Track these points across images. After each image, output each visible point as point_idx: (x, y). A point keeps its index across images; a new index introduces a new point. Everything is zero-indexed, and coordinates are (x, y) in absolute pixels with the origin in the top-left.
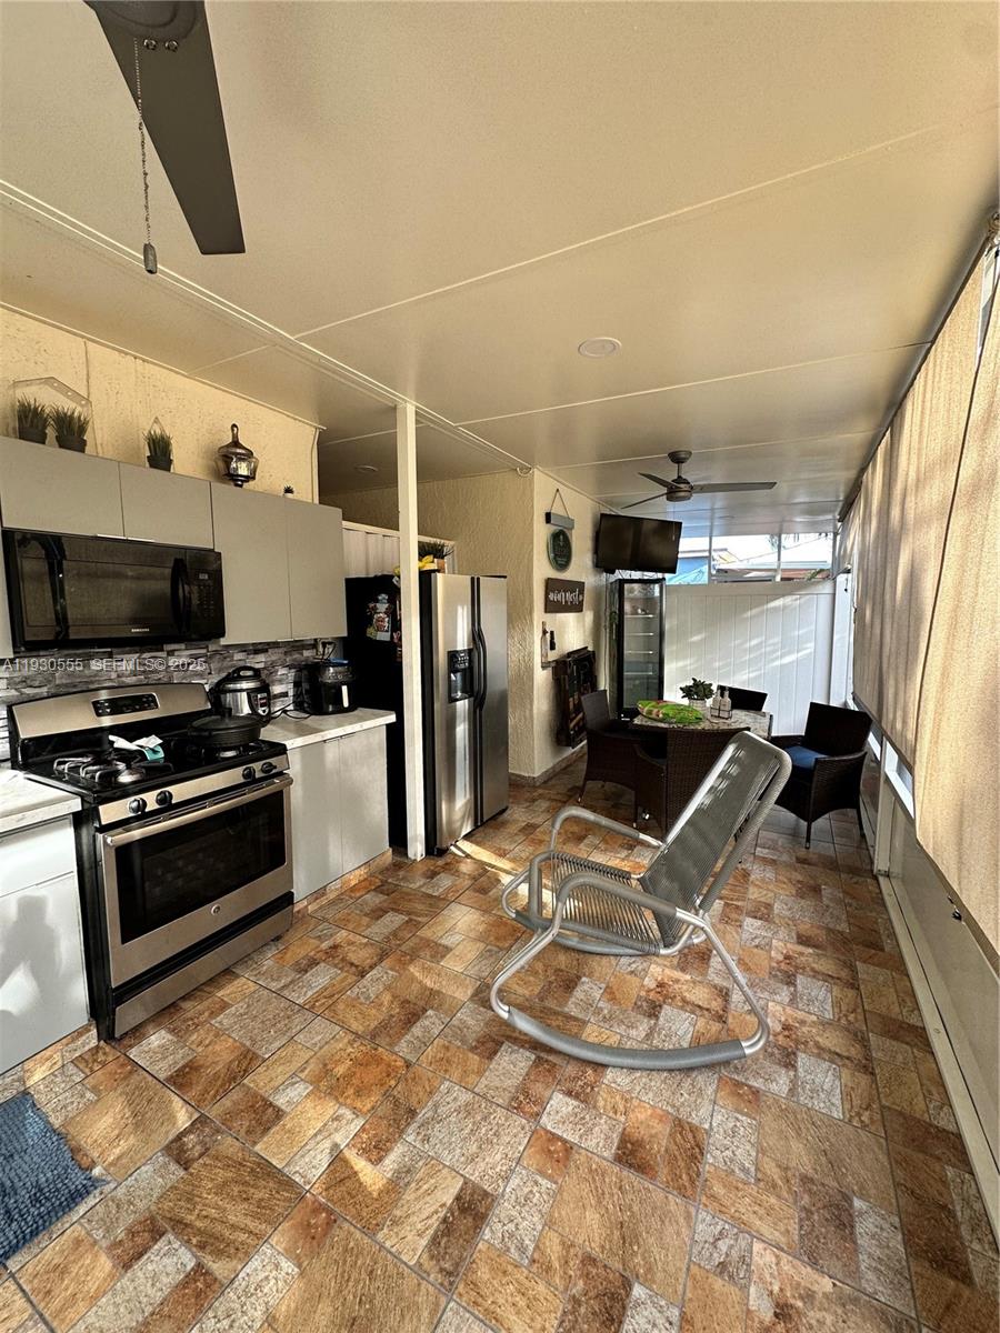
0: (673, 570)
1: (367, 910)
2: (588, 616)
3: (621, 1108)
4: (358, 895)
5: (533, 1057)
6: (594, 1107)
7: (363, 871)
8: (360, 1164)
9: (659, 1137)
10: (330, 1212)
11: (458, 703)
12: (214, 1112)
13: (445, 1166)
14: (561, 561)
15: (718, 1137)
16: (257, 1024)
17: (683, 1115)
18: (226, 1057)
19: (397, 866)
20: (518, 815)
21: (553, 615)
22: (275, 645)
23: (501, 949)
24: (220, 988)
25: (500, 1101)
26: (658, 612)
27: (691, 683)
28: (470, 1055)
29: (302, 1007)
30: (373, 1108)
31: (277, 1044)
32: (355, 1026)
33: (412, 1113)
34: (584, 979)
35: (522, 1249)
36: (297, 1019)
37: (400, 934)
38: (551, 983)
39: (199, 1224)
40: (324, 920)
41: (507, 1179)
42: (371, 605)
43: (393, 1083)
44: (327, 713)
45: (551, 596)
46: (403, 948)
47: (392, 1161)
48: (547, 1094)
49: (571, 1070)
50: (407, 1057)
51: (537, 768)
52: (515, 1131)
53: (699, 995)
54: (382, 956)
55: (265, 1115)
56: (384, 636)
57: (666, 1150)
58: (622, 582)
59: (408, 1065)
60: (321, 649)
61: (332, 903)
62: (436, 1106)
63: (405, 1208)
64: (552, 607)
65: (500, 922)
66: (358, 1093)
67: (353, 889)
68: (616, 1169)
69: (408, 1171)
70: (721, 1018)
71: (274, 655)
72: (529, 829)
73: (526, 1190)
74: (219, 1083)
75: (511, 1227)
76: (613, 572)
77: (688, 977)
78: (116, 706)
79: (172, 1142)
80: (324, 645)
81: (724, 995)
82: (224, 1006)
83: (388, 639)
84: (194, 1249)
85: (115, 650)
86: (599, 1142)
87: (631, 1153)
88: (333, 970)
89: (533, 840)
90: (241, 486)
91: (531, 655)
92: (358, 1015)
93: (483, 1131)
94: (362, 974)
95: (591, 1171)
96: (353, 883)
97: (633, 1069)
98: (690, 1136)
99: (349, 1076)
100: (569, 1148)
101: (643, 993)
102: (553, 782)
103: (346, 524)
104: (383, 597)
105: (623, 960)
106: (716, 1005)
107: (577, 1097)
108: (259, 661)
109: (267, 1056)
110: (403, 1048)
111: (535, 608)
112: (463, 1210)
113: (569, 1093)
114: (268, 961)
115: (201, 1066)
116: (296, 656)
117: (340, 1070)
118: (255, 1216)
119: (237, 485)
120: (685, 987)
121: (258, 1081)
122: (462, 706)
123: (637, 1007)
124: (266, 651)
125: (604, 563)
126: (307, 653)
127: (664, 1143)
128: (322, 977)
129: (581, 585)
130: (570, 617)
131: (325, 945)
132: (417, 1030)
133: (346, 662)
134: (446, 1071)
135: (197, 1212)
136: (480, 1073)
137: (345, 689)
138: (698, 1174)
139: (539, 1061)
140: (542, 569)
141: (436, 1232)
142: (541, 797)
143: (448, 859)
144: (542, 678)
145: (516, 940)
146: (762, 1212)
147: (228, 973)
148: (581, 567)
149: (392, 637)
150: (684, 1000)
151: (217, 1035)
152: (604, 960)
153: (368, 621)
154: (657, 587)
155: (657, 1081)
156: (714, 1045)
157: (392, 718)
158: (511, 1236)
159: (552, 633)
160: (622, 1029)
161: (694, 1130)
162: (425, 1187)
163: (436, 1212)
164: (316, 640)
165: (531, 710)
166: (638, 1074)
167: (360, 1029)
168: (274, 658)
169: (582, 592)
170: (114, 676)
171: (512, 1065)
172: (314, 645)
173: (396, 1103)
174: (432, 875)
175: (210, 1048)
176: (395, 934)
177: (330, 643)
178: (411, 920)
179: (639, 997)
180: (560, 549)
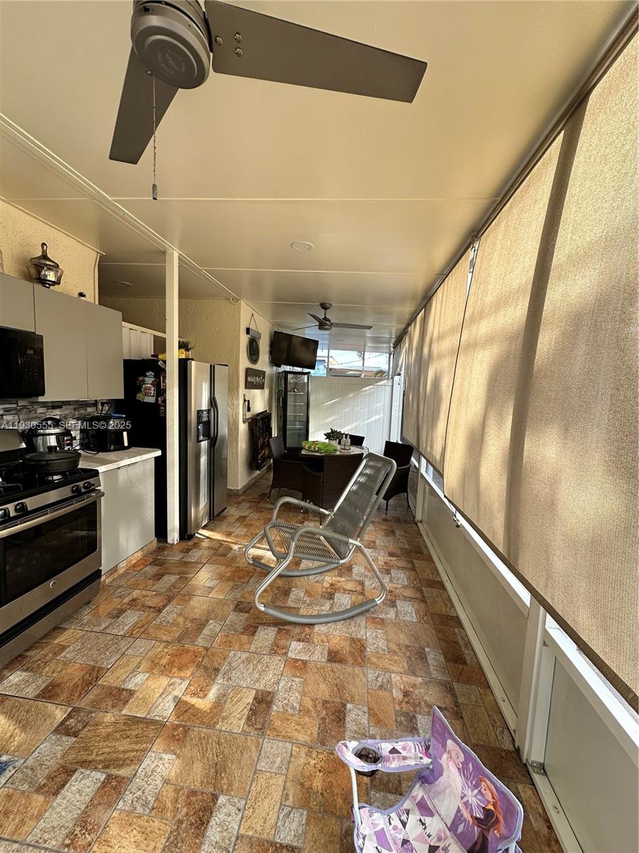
0: (313, 368)
1: (149, 576)
2: (267, 391)
3: (326, 640)
4: (139, 568)
5: (276, 629)
6: (313, 643)
7: (140, 554)
8: (194, 701)
9: (345, 647)
10: (184, 727)
11: (202, 443)
12: (83, 703)
13: (243, 688)
14: (254, 357)
15: (370, 640)
16: (94, 651)
17: (354, 636)
18: (80, 674)
19: (160, 550)
20: (233, 512)
21: (249, 390)
23: (243, 583)
24: (55, 638)
25: (265, 652)
26: (306, 391)
27: (330, 431)
28: (242, 636)
29: (124, 636)
30: (192, 674)
31: (113, 660)
32: (165, 638)
33: (217, 670)
34: (293, 589)
35: (293, 708)
36: (123, 643)
37: (177, 586)
38: (276, 594)
39: (99, 758)
40: (120, 587)
41: (278, 683)
42: (141, 379)
43: (200, 659)
44: (110, 451)
45: (249, 379)
46: (182, 592)
47: (213, 693)
48: (288, 643)
49: (297, 630)
50: (205, 645)
51: (240, 483)
52: (277, 663)
53: (350, 586)
54: (169, 600)
55: (120, 696)
56: (151, 400)
57: (350, 651)
58: (286, 373)
59: (207, 649)
60: (100, 407)
61: (121, 576)
62: (230, 664)
63: (228, 711)
64: (249, 386)
65: (239, 569)
66: (180, 669)
67: (134, 566)
68: (329, 665)
69: (224, 695)
70: (362, 593)
71: (66, 410)
72: (242, 519)
73: (289, 685)
74: (80, 688)
75: (286, 701)
76: (280, 366)
77: (344, 579)
79: (58, 727)
81: (362, 584)
82: (63, 648)
83: (154, 402)
84: (102, 770)
86: (318, 656)
87: (334, 657)
88: (138, 613)
89: (246, 525)
90: (49, 288)
91: (237, 414)
92: (165, 632)
93: (260, 667)
94: (160, 611)
95: (318, 668)
96: (133, 562)
97: (327, 623)
98: (358, 643)
99: (171, 664)
100: (305, 663)
101: (324, 590)
102: (248, 492)
103: (125, 324)
104: (150, 373)
105: (311, 577)
106: (359, 589)
107: (303, 641)
108: (57, 413)
109: (109, 667)
110: (200, 641)
111: (240, 386)
112: (259, 703)
113: (299, 640)
114: (86, 615)
115: (62, 683)
116: (82, 411)
117: (164, 661)
118: (136, 743)
119: (46, 287)
120: (343, 584)
121: (109, 680)
122: (204, 444)
123: (323, 597)
124: (60, 407)
125: (275, 361)
126: (90, 410)
127: (348, 648)
128: (131, 618)
129: (264, 373)
130: (257, 392)
131: (126, 600)
132: (206, 631)
133: (124, 416)
134: (230, 647)
135: (95, 753)
136: (250, 643)
137: (125, 434)
138: (365, 657)
139: (280, 631)
140: (244, 363)
141: (248, 715)
142: (244, 500)
143: (195, 541)
144: (243, 428)
145: (251, 577)
146: (393, 663)
147: (58, 629)
148: (264, 363)
149: (157, 400)
150: (344, 589)
151: (65, 664)
152: (302, 578)
153: (138, 389)
154: (306, 377)
155: (339, 625)
156: (361, 605)
157: (159, 453)
158: (287, 705)
159: (249, 401)
160: (318, 608)
161: (359, 640)
162: (236, 699)
163: (245, 707)
164: (96, 401)
165: (237, 448)
166: (330, 625)
167: (170, 639)
168: (66, 412)
169: (264, 377)
171: (266, 635)
172: (95, 404)
173: (206, 668)
174: (188, 551)
175: (63, 672)
176: (174, 586)
177: (106, 403)
178: (181, 577)
179: (323, 592)
180: (253, 352)
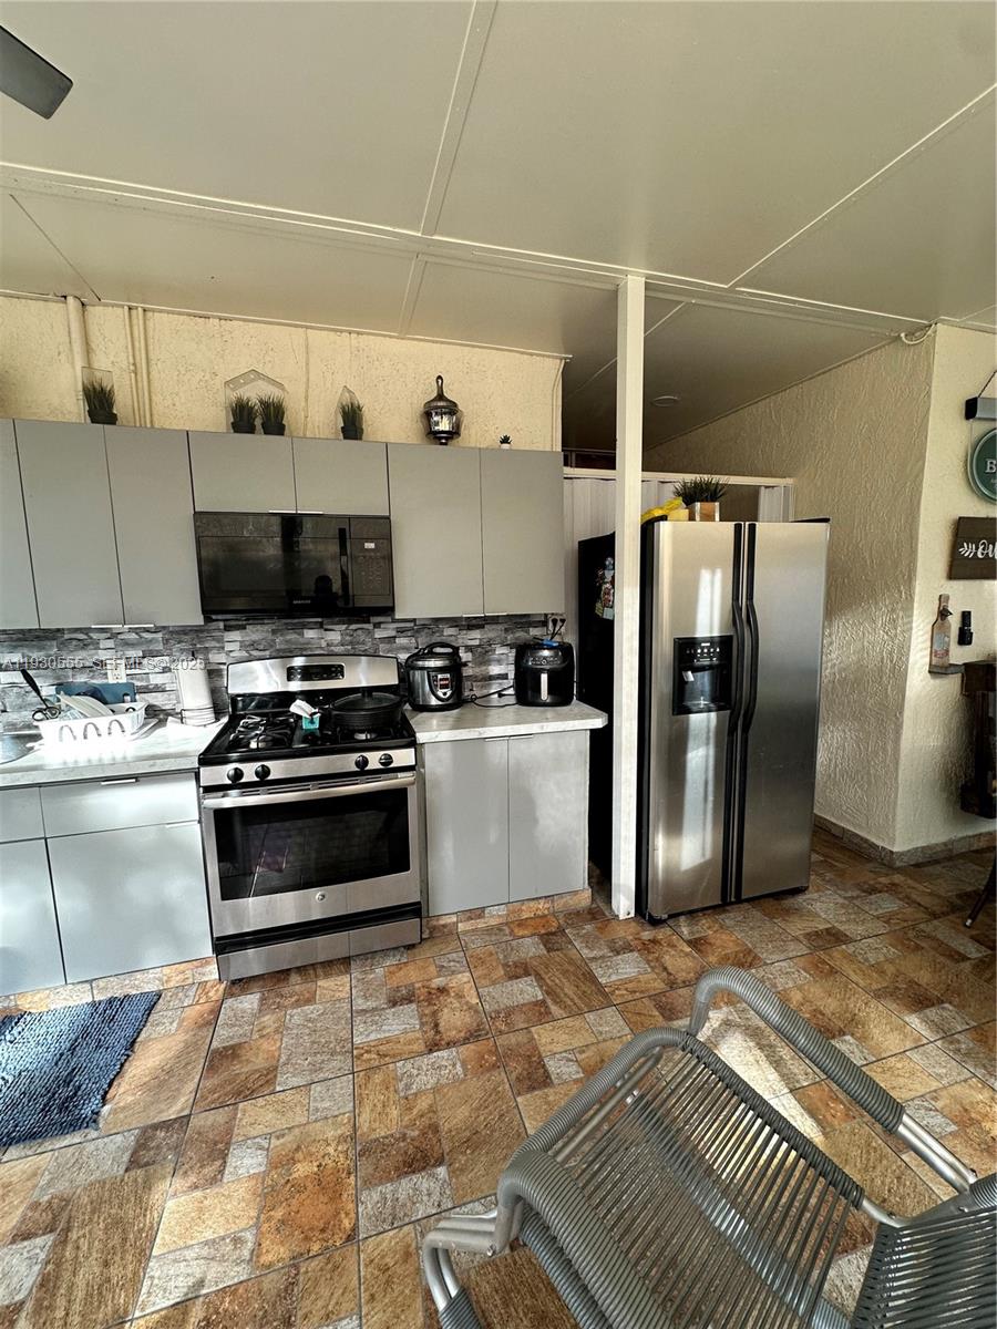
1: (512, 959)
4: (520, 933)
7: (542, 905)
11: (693, 717)
12: (198, 1120)
16: (308, 1042)
18: (259, 1063)
19: (592, 916)
21: (975, 583)
22: (494, 620)
24: (326, 976)
29: (352, 1049)
30: (269, 1266)
31: (296, 1081)
32: (365, 1120)
36: (336, 1062)
37: (514, 1017)
40: (464, 948)
43: (316, 1248)
45: (964, 550)
46: (501, 1040)
50: (361, 1222)
51: (900, 838)
54: (471, 1037)
55: (210, 1164)
59: (351, 1237)
61: (489, 931)
64: (969, 570)
66: (282, 1223)
67: (520, 924)
71: (491, 632)
74: (228, 1089)
78: (308, 673)
79: (153, 1126)
80: (555, 622)
82: (310, 1000)
84: (39, 1279)
85: (326, 621)
88: (415, 1021)
90: (446, 444)
91: (904, 650)
92: (379, 1105)
94: (433, 1047)
99: (299, 1188)
103: (569, 471)
109: (279, 1088)
111: (920, 572)
114: (384, 967)
115: (239, 1057)
117: (301, 1170)
119: (442, 444)
121: (248, 1114)
122: (704, 721)
124: (481, 627)
128: (398, 1023)
131: (438, 982)
135: (82, 1233)
137: (544, 677)
151: (278, 1029)
159: (966, 615)
164: (546, 615)
165: (897, 740)
168: (491, 635)
170: (324, 644)
172: (541, 621)
173: (290, 1287)
175: (261, 1041)
177: (562, 620)
178: (543, 1003)
